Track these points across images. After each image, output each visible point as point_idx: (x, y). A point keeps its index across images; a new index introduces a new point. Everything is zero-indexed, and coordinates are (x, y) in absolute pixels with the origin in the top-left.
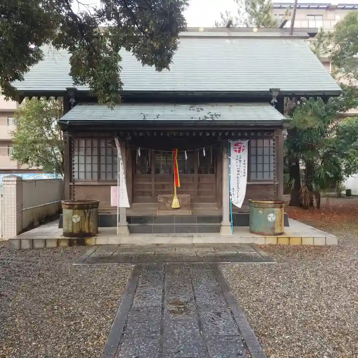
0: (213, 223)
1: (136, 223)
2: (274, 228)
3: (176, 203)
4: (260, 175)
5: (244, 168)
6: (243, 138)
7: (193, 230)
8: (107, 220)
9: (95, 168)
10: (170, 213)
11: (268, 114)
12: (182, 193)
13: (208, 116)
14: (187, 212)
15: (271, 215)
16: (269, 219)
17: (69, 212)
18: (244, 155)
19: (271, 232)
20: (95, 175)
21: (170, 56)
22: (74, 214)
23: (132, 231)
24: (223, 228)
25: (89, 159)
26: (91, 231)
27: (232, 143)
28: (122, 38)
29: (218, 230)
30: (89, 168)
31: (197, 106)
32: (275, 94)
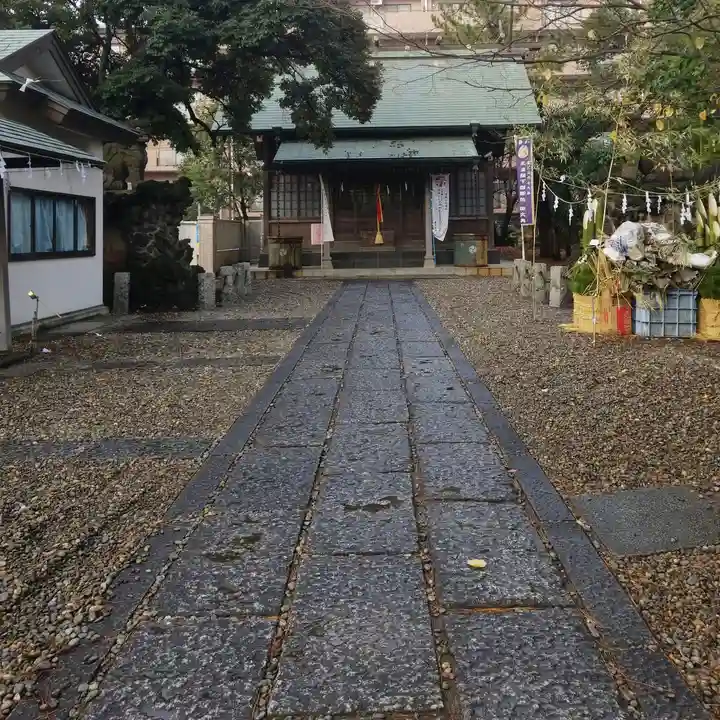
0: (418, 259)
1: (339, 260)
2: (475, 261)
3: (379, 239)
4: (468, 209)
5: (446, 201)
6: (445, 172)
7: (398, 266)
8: (311, 258)
9: (295, 206)
10: (376, 249)
11: (467, 149)
12: (385, 229)
13: (408, 153)
14: (391, 249)
15: (473, 247)
16: (471, 251)
17: (275, 246)
18: (446, 189)
19: (473, 264)
20: (295, 212)
21: (371, 113)
22: (281, 248)
23: (336, 266)
24: (426, 262)
25: (288, 195)
26: (297, 264)
27: (434, 177)
28: (334, 100)
29: (421, 265)
30: (288, 204)
31: (398, 142)
32: (475, 129)
